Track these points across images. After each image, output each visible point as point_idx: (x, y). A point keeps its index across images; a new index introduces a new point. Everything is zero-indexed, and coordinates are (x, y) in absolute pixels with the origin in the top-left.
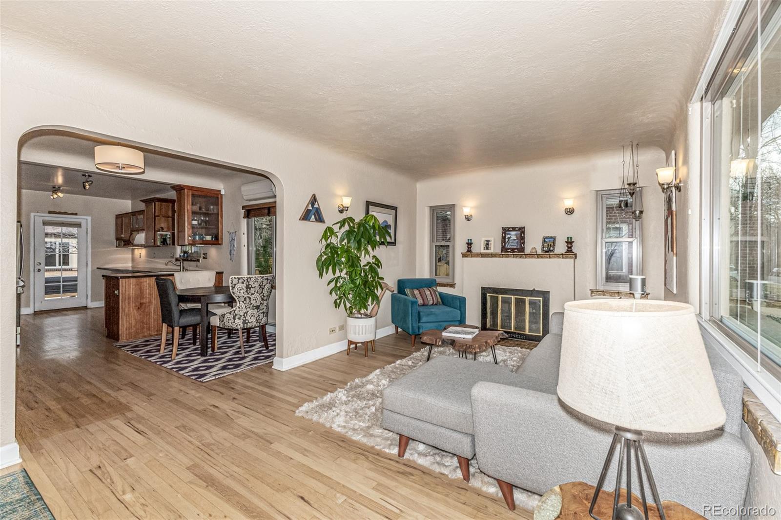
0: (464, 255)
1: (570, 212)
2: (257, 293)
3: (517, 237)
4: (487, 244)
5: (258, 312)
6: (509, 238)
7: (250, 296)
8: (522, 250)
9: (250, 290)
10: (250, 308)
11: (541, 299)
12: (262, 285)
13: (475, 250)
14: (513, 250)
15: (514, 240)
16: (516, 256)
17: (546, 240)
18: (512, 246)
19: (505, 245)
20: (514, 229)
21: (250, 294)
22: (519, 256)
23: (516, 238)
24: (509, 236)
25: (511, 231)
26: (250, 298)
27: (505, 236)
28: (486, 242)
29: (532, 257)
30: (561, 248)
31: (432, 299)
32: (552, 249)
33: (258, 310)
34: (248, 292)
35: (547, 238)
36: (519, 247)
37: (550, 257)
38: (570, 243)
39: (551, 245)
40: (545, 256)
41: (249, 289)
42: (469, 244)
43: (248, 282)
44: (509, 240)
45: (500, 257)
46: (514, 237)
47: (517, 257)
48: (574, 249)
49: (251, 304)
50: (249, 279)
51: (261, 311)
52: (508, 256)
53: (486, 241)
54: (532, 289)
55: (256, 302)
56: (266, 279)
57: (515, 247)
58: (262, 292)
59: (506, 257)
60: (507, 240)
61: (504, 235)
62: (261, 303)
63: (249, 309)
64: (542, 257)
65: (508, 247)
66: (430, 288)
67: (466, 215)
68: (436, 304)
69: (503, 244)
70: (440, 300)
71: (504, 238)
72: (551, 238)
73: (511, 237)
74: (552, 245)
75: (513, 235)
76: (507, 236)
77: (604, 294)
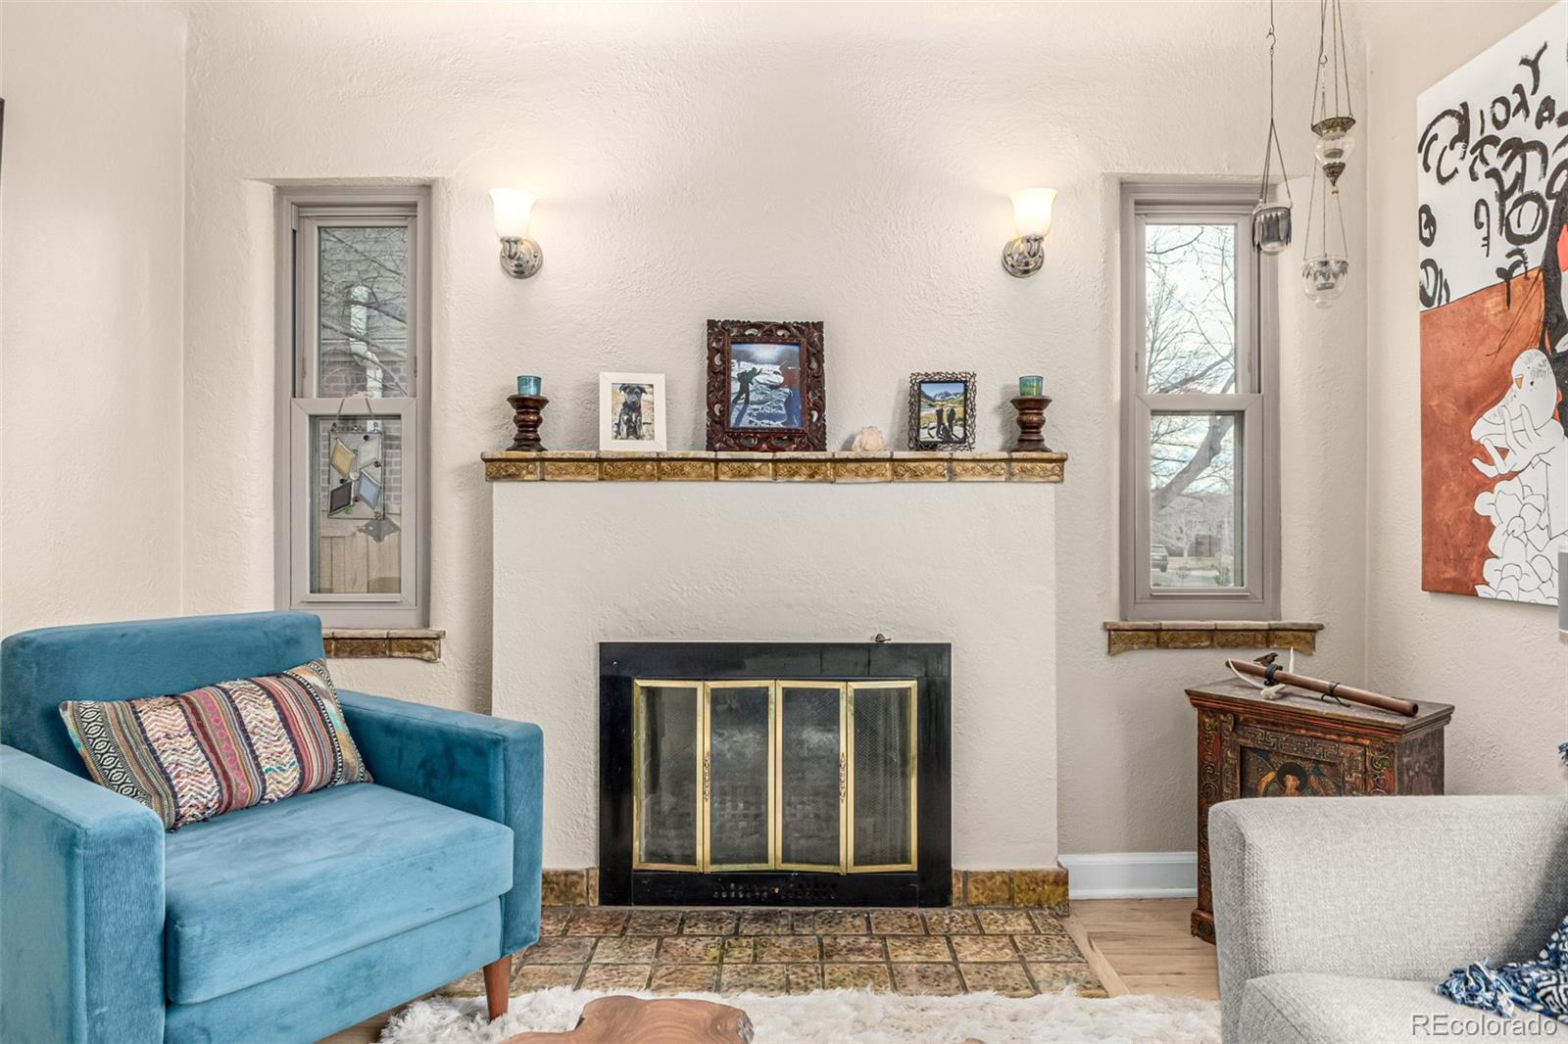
0: (498, 469)
1: (1024, 262)
3: (785, 372)
4: (632, 408)
6: (745, 378)
8: (815, 437)
11: (912, 684)
13: (556, 435)
14: (770, 439)
15: (774, 387)
16: (785, 470)
17: (930, 390)
18: (760, 417)
19: (726, 413)
20: (768, 333)
22: (805, 470)
23: (780, 379)
24: (746, 367)
25: (752, 340)
27: (725, 370)
28: (623, 397)
29: (870, 472)
30: (989, 435)
31: (290, 757)
32: (958, 431)
35: (931, 381)
36: (796, 425)
37: (952, 476)
38: (1034, 403)
39: (952, 413)
40: (928, 471)
42: (527, 408)
44: (744, 390)
45: (702, 477)
46: (770, 374)
47: (793, 474)
48: (1052, 437)
52: (743, 472)
53: (625, 388)
54: (867, 638)
57: (778, 424)
59: (738, 475)
60: (735, 387)
61: (717, 361)
64: (916, 475)
65: (745, 423)
66: (278, 675)
67: (513, 234)
68: (326, 787)
69: (717, 408)
70: (350, 754)
71: (717, 379)
72: (952, 380)
73: (754, 372)
74: (959, 412)
75: (766, 362)
76: (738, 368)
77: (1159, 638)
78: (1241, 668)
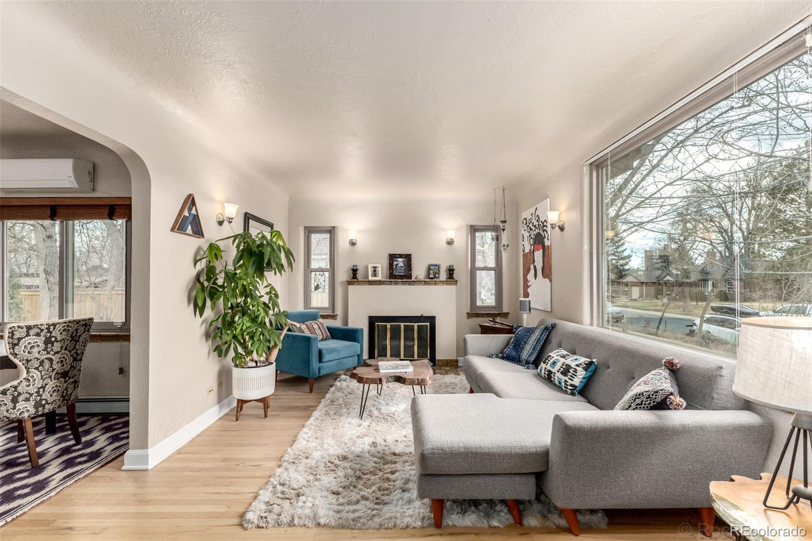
0: (350, 283)
1: (450, 243)
2: (66, 349)
3: (404, 264)
4: (375, 271)
5: (65, 382)
6: (396, 265)
7: (53, 358)
8: (410, 277)
9: (53, 345)
10: (50, 377)
11: (428, 324)
12: (76, 335)
13: (360, 276)
14: (401, 277)
15: (402, 267)
16: (404, 283)
17: (432, 268)
18: (400, 272)
19: (393, 272)
20: (401, 256)
21: (52, 352)
22: (408, 283)
23: (403, 265)
24: (397, 263)
25: (398, 257)
26: (51, 360)
27: (393, 263)
28: (373, 269)
29: (420, 284)
30: (443, 276)
31: (321, 334)
32: (437, 276)
33: (65, 378)
34: (49, 350)
35: (432, 265)
36: (406, 274)
37: (436, 284)
38: (451, 271)
39: (436, 272)
40: (431, 283)
41: (49, 345)
42: (355, 271)
43: (49, 332)
44: (396, 267)
45: (388, 284)
46: (401, 264)
47: (405, 284)
48: (456, 276)
49: (54, 370)
50: (52, 327)
51: (72, 380)
52: (396, 283)
53: (373, 267)
54: (420, 315)
55: (63, 365)
56: (83, 325)
57: (403, 274)
58: (75, 348)
59: (395, 284)
60: (394, 267)
61: (391, 261)
62: (72, 367)
63: (49, 380)
64: (429, 284)
65: (396, 274)
66: (316, 320)
67: (352, 239)
68: (326, 339)
69: (391, 271)
70: (329, 334)
71: (391, 266)
72: (436, 265)
73: (398, 264)
74: (437, 272)
75: (400, 262)
76: (395, 263)
77: (477, 315)
78: (490, 320)
